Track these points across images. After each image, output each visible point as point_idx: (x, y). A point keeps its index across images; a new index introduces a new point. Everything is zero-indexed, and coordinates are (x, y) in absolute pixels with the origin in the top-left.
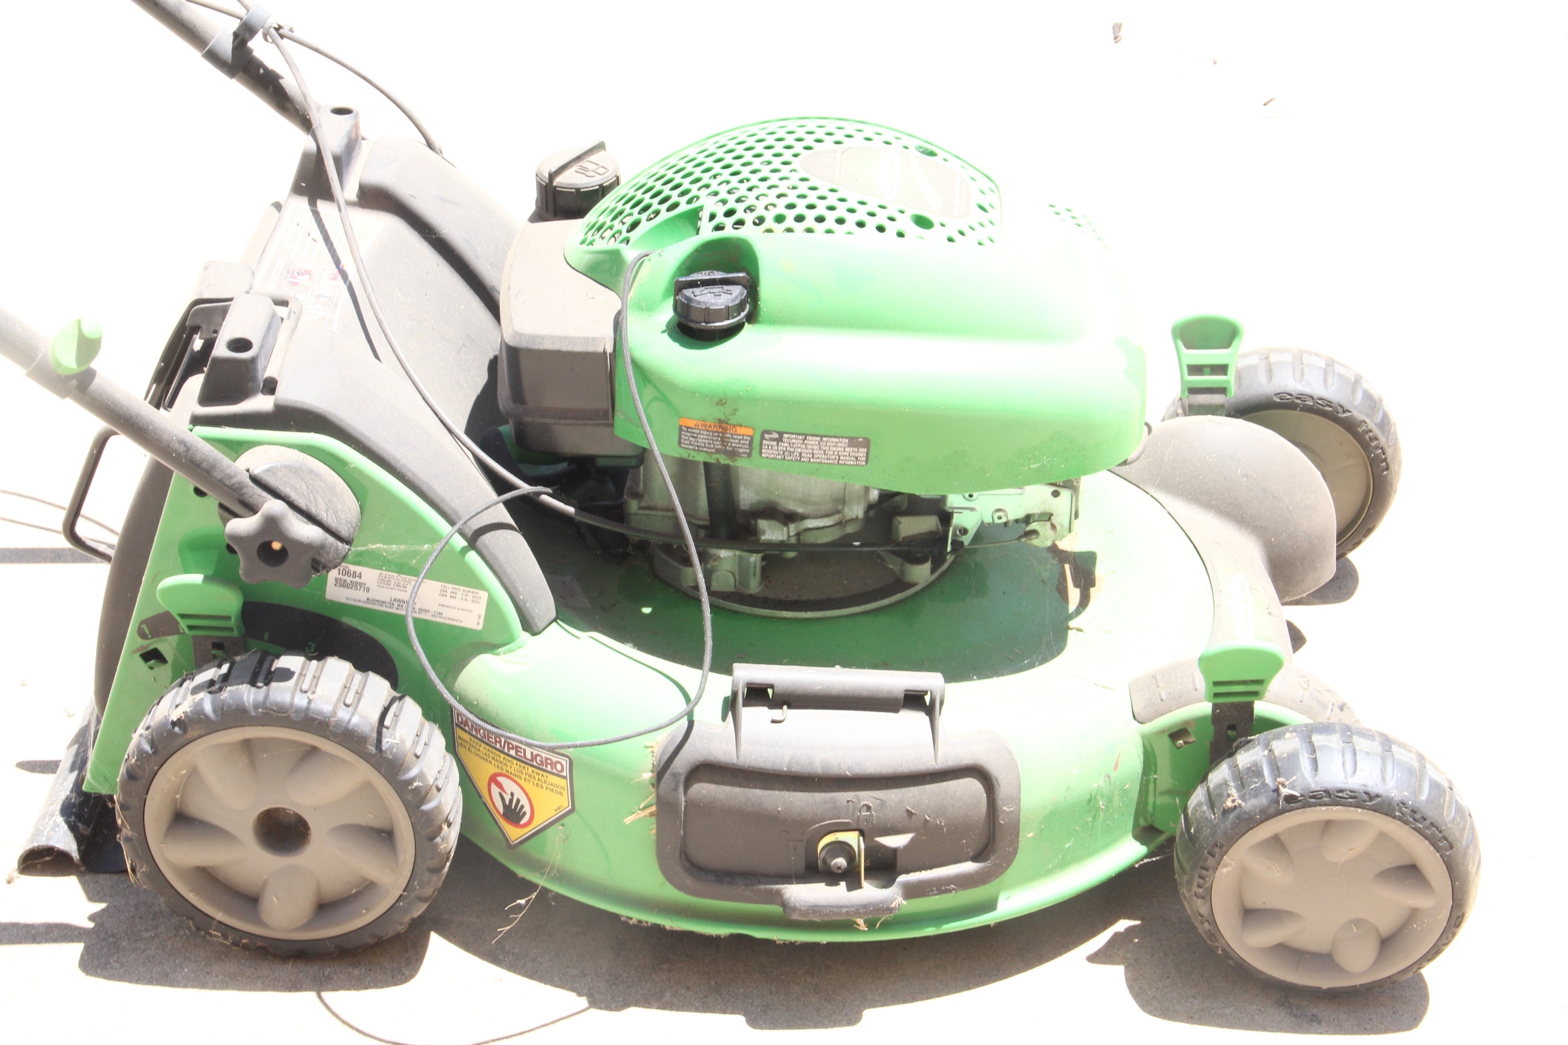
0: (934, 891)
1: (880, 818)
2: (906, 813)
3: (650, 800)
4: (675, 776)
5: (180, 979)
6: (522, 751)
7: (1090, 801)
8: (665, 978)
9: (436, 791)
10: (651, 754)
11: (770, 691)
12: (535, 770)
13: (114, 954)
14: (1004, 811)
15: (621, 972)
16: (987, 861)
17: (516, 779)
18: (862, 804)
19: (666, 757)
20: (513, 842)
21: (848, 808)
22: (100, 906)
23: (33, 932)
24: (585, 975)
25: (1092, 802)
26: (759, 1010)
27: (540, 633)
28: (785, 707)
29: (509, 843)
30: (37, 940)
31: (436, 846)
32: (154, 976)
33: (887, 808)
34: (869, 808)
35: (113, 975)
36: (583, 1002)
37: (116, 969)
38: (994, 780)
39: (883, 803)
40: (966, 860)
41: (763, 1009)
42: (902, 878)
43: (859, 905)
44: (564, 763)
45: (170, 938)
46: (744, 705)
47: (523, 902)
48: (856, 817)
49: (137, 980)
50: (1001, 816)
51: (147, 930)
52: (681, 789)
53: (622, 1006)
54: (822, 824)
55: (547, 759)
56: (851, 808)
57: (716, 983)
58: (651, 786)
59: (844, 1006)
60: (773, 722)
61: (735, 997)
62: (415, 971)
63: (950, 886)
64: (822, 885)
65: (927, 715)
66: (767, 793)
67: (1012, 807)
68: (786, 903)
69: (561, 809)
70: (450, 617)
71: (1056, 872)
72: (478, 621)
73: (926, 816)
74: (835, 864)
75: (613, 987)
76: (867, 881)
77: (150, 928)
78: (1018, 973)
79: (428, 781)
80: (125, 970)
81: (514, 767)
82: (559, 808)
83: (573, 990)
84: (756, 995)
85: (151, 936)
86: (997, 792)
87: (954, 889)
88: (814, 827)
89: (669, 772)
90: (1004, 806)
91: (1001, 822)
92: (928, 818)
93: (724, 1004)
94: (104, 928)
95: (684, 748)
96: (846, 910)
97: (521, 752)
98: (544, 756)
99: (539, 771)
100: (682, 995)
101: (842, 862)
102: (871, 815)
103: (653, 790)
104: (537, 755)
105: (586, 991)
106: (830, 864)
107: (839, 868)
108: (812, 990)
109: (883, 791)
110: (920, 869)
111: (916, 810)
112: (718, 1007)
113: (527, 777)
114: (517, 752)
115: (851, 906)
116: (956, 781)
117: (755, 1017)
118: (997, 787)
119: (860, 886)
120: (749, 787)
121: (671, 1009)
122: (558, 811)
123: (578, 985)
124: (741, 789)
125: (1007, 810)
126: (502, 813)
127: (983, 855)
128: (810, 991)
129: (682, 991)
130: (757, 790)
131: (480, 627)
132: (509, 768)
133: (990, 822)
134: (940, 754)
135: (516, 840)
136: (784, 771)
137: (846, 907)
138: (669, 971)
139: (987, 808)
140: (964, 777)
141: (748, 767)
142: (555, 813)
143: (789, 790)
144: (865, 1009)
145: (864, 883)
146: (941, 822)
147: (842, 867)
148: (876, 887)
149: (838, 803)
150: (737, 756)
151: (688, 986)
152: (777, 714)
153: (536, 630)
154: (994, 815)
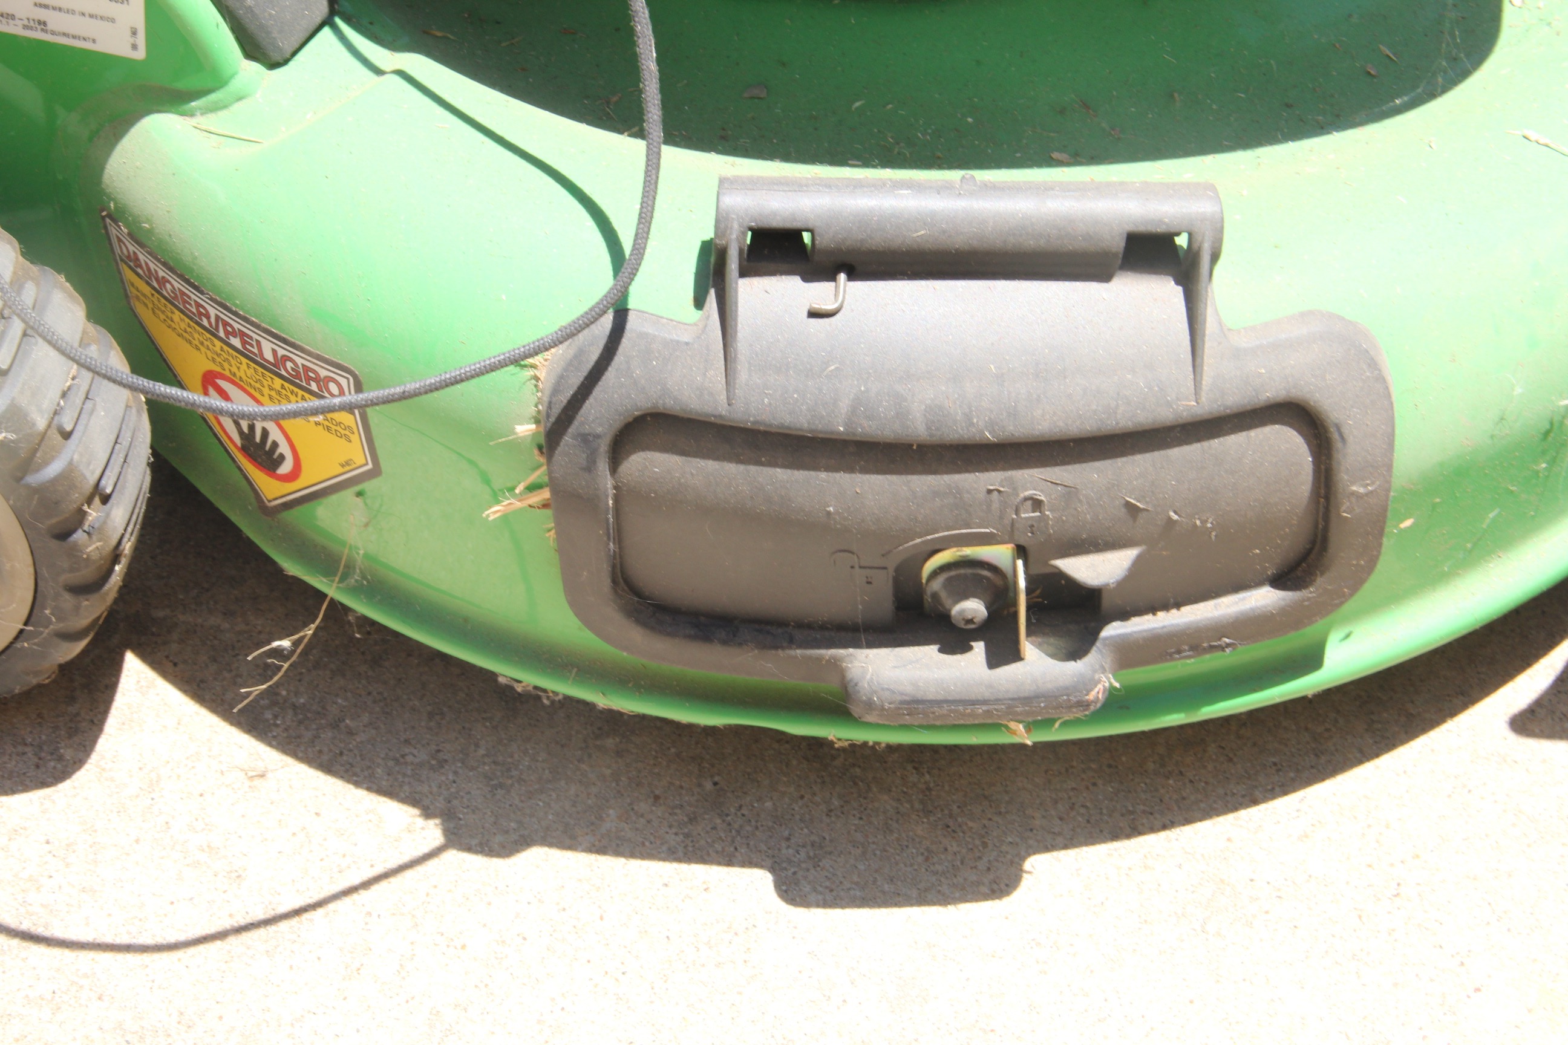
0: (1185, 651)
1: (1063, 521)
2: (1123, 510)
3: (539, 477)
4: (586, 439)
6: (254, 343)
7: (1547, 434)
8: (608, 772)
9: (60, 438)
10: (533, 382)
11: (806, 237)
12: (286, 385)
14: (1353, 493)
15: (516, 756)
16: (1306, 587)
17: (252, 391)
18: (1022, 495)
19: (564, 398)
20: (270, 501)
21: (989, 506)
24: (442, 763)
25: (1552, 435)
26: (803, 855)
27: (286, 62)
28: (842, 277)
29: (263, 502)
31: (75, 548)
33: (1080, 501)
34: (1037, 504)
36: (432, 833)
38: (1332, 429)
39: (1070, 493)
40: (1258, 584)
41: (811, 854)
42: (1113, 630)
43: (1013, 699)
44: (344, 382)
46: (743, 273)
47: (286, 643)
48: (1007, 522)
50: (1346, 505)
52: (603, 466)
53: (516, 842)
54: (929, 537)
55: (306, 369)
56: (995, 506)
57: (715, 784)
58: (536, 452)
59: (985, 845)
60: (813, 314)
61: (753, 823)
62: (86, 751)
63: (1220, 639)
64: (931, 651)
65: (1177, 283)
66: (800, 475)
67: (1373, 483)
68: (850, 689)
69: (354, 466)
70: (66, 31)
71: (1459, 574)
72: (132, 40)
73: (1172, 514)
74: (963, 611)
75: (500, 792)
76: (1033, 638)
78: (1360, 762)
79: (34, 424)
81: (244, 369)
82: (347, 463)
83: (411, 800)
84: (798, 817)
86: (1337, 456)
87: (1228, 645)
88: (911, 543)
89: (571, 430)
90: (1353, 483)
91: (1345, 514)
92: (1175, 517)
93: (729, 839)
95: (604, 378)
96: (985, 708)
97: (252, 346)
98: (299, 361)
99: (296, 390)
100: (642, 816)
101: (974, 610)
102: (1043, 518)
103: (542, 460)
104: (285, 358)
105: (440, 803)
106: (950, 611)
107: (970, 621)
108: (917, 806)
109: (1069, 467)
110: (1153, 610)
111: (1147, 503)
112: (718, 846)
113: (273, 393)
114: (244, 343)
115: (997, 701)
116: (1244, 434)
117: (795, 873)
118: (1338, 445)
119: (1016, 656)
120: (758, 463)
121: (618, 853)
122: (347, 468)
123: (425, 789)
124: (742, 467)
125: (1362, 490)
126: (239, 445)
127: (1299, 573)
128: (912, 807)
129: (643, 807)
130: (778, 470)
131: (140, 54)
132: (234, 369)
133: (1317, 511)
134: (1207, 380)
135: (276, 499)
136: (839, 433)
137: (985, 702)
138: (619, 754)
139: (1314, 484)
140: (1263, 423)
141: (755, 422)
142: (342, 470)
143: (850, 470)
144: (1029, 855)
145: (1029, 649)
146: (1204, 522)
147: (975, 620)
148: (1053, 656)
149: (966, 496)
150: (728, 398)
151: (657, 792)
152: (821, 293)
153: (277, 57)
154: (1327, 498)
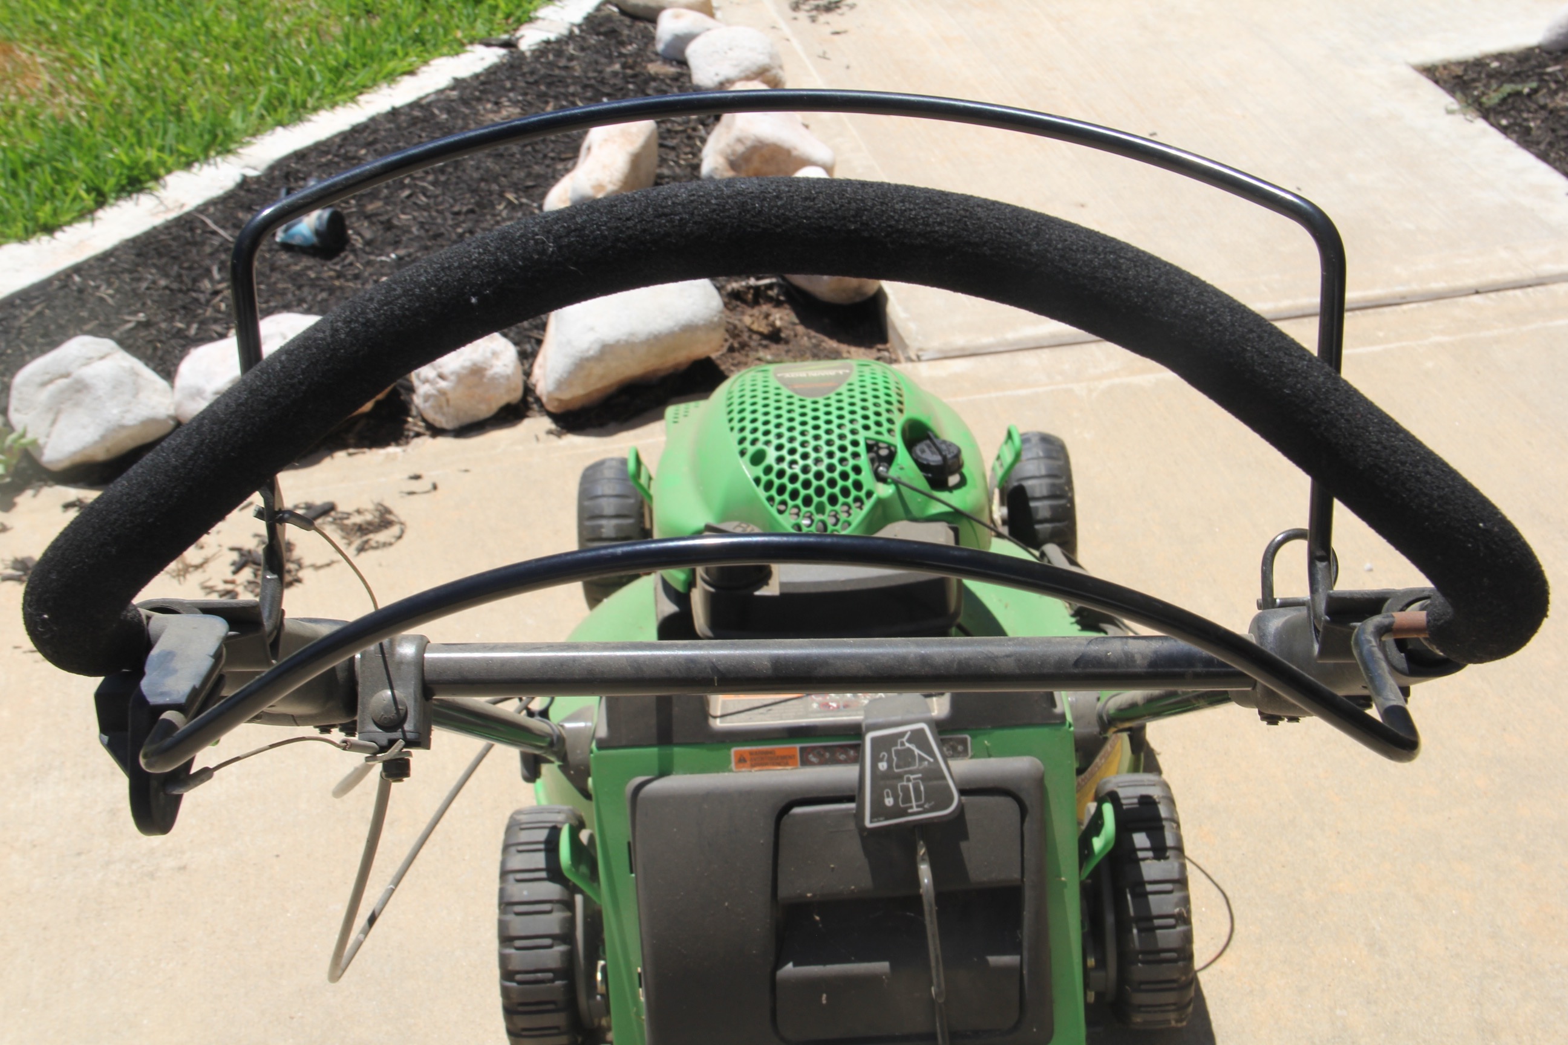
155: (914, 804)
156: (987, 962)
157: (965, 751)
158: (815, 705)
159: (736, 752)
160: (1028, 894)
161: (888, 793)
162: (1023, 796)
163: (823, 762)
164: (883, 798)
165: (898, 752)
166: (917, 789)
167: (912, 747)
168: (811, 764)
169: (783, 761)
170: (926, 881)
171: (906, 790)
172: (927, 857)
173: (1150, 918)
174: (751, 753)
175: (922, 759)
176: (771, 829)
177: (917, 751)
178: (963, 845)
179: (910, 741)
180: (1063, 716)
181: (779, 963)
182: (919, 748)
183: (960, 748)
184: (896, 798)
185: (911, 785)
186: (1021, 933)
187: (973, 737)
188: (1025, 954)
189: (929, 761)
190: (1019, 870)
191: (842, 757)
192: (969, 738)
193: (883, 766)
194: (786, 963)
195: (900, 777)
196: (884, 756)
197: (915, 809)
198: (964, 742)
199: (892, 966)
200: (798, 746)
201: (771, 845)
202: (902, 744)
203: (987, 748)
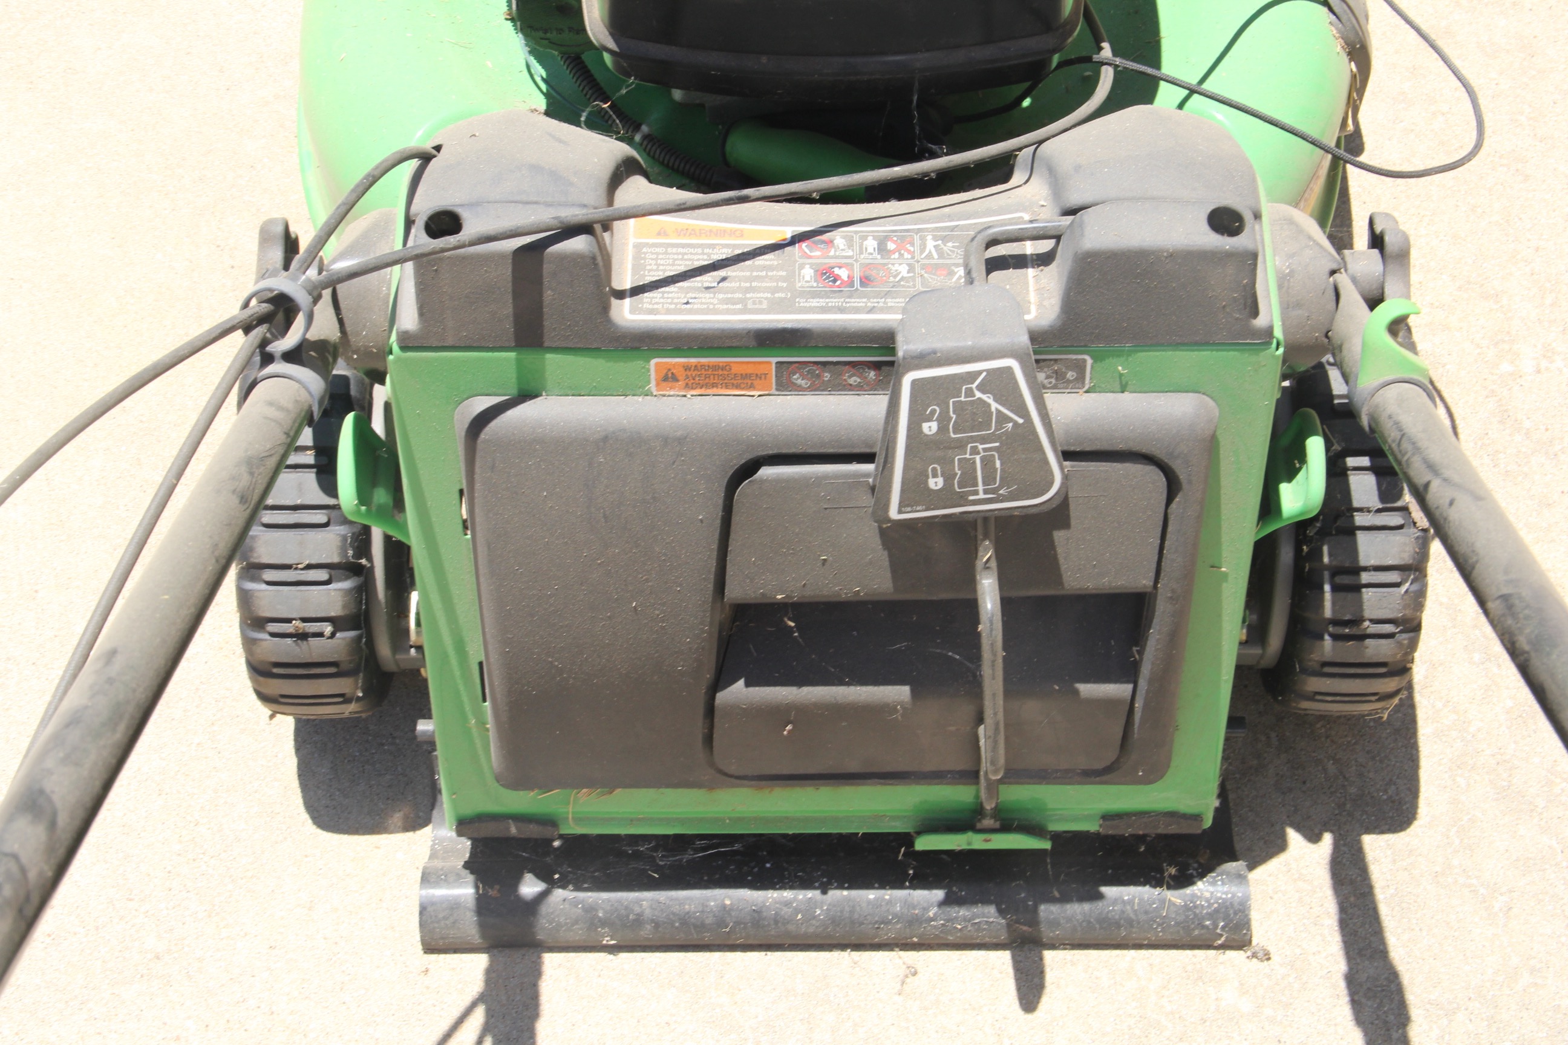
5: (1400, 715)
13: (1373, 797)
22: (1293, 836)
23: (1352, 899)
30: (1367, 890)
32: (1400, 744)
35: (1409, 789)
37: (1397, 788)
45: (1332, 741)
49: (1413, 761)
51: (1325, 770)
77: (1320, 768)
80: (1398, 777)
85: (1333, 764)
94: (1331, 820)
155: (981, 488)
156: (1076, 692)
157: (1081, 378)
158: (808, 273)
159: (657, 364)
160: (1162, 610)
161: (934, 470)
162: (1177, 466)
163: (818, 387)
164: (928, 477)
165: (960, 408)
166: (987, 462)
167: (988, 398)
168: (798, 389)
169: (745, 382)
170: (989, 606)
171: (968, 468)
172: (993, 564)
173: (1357, 570)
174: (687, 368)
175: (1002, 419)
176: (719, 499)
177: (994, 406)
178: (1059, 536)
179: (980, 388)
180: (1269, 332)
181: (720, 681)
182: (996, 400)
183: (1071, 375)
184: (949, 478)
185: (978, 458)
186: (1141, 653)
187: (1096, 359)
188: (1143, 683)
189: (1016, 423)
190: (1152, 574)
191: (854, 380)
192: (1089, 361)
193: (930, 428)
194: (735, 680)
195: (960, 445)
196: (933, 412)
197: (981, 496)
198: (1080, 367)
199: (913, 691)
200: (774, 360)
201: (718, 522)
202: (970, 393)
203: (1121, 375)
